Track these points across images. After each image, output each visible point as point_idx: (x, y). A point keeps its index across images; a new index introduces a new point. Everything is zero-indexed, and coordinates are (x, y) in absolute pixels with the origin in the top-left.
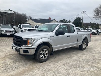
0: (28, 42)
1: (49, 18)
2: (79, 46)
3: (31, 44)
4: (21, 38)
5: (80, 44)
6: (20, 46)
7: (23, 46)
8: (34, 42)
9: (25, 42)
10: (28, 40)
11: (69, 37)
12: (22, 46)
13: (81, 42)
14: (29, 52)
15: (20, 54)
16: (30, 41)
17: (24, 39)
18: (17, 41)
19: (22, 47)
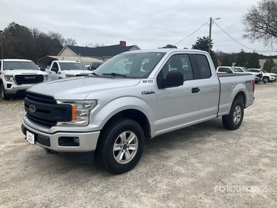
0: (74, 110)
1: (121, 42)
2: (223, 117)
3: (82, 118)
4: (50, 100)
5: (227, 112)
6: (49, 126)
7: (59, 123)
8: (92, 111)
9: (65, 112)
10: (73, 105)
11: (195, 90)
12: (54, 124)
13: (229, 104)
14: (78, 145)
15: (49, 151)
16: (80, 107)
17: (59, 102)
18: (38, 110)
19: (54, 129)
